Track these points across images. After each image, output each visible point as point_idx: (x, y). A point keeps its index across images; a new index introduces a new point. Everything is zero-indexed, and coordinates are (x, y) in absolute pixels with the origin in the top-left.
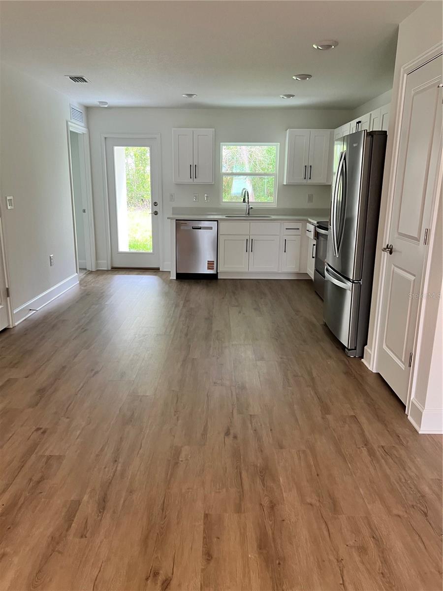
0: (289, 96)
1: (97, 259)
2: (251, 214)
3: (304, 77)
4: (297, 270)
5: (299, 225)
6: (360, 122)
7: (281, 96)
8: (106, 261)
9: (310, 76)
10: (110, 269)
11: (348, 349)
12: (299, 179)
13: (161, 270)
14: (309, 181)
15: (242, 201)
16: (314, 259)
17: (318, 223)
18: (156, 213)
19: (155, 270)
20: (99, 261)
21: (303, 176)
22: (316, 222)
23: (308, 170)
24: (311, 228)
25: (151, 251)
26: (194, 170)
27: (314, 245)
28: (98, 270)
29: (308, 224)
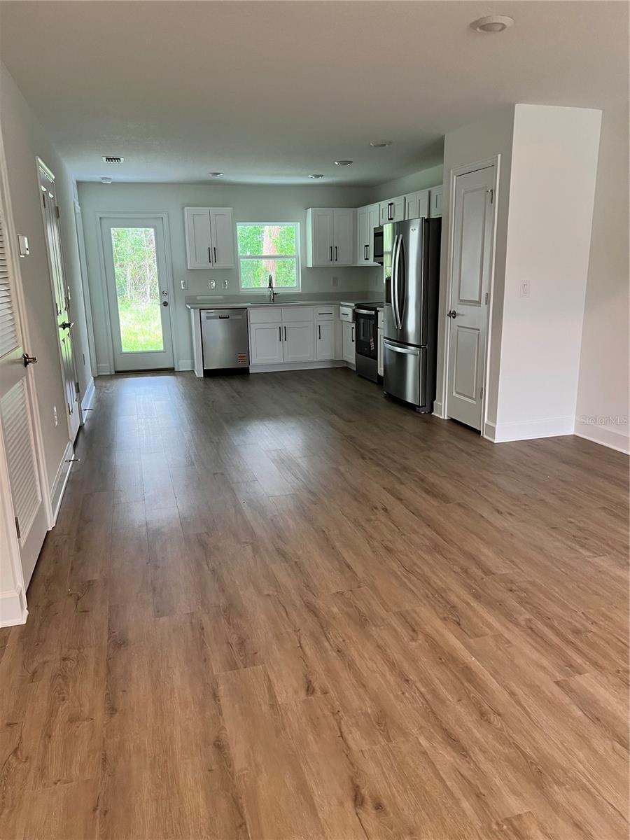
0: (317, 176)
1: (97, 363)
2: (275, 299)
3: (345, 163)
4: (333, 358)
5: (332, 309)
6: (392, 204)
7: (311, 176)
8: (108, 365)
9: (350, 162)
10: (113, 373)
11: (419, 407)
12: (326, 261)
13: (176, 370)
14: (336, 263)
15: (268, 286)
16: (354, 343)
17: (356, 305)
18: (165, 304)
19: (170, 371)
20: (99, 365)
21: (329, 258)
22: (353, 305)
23: (334, 250)
24: (349, 311)
25: (162, 349)
26: (213, 254)
27: (353, 328)
28: (99, 376)
29: (341, 307)
